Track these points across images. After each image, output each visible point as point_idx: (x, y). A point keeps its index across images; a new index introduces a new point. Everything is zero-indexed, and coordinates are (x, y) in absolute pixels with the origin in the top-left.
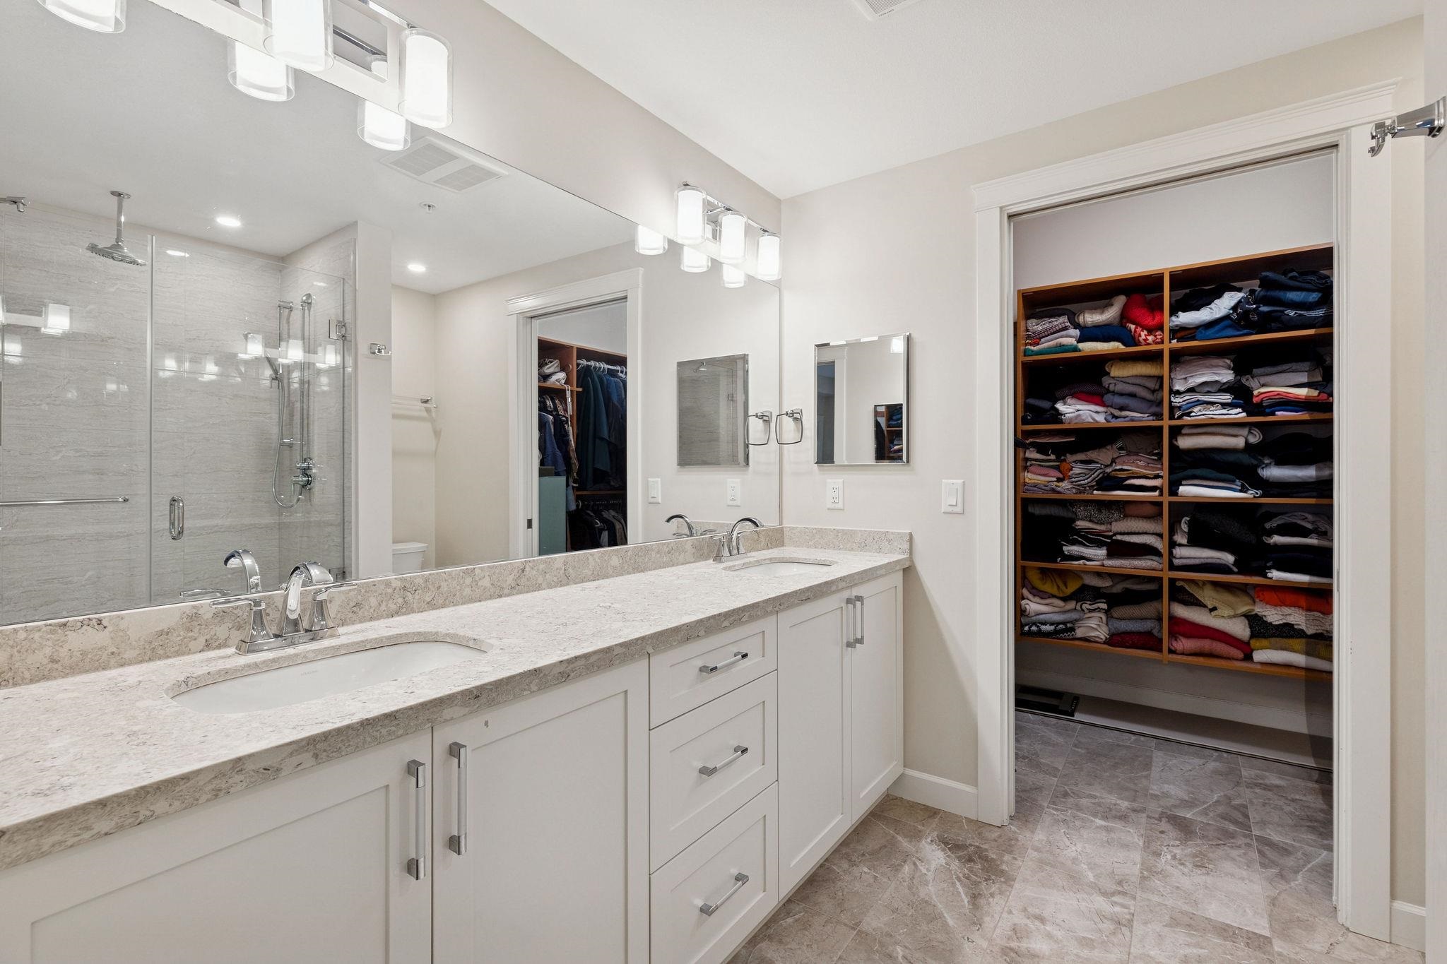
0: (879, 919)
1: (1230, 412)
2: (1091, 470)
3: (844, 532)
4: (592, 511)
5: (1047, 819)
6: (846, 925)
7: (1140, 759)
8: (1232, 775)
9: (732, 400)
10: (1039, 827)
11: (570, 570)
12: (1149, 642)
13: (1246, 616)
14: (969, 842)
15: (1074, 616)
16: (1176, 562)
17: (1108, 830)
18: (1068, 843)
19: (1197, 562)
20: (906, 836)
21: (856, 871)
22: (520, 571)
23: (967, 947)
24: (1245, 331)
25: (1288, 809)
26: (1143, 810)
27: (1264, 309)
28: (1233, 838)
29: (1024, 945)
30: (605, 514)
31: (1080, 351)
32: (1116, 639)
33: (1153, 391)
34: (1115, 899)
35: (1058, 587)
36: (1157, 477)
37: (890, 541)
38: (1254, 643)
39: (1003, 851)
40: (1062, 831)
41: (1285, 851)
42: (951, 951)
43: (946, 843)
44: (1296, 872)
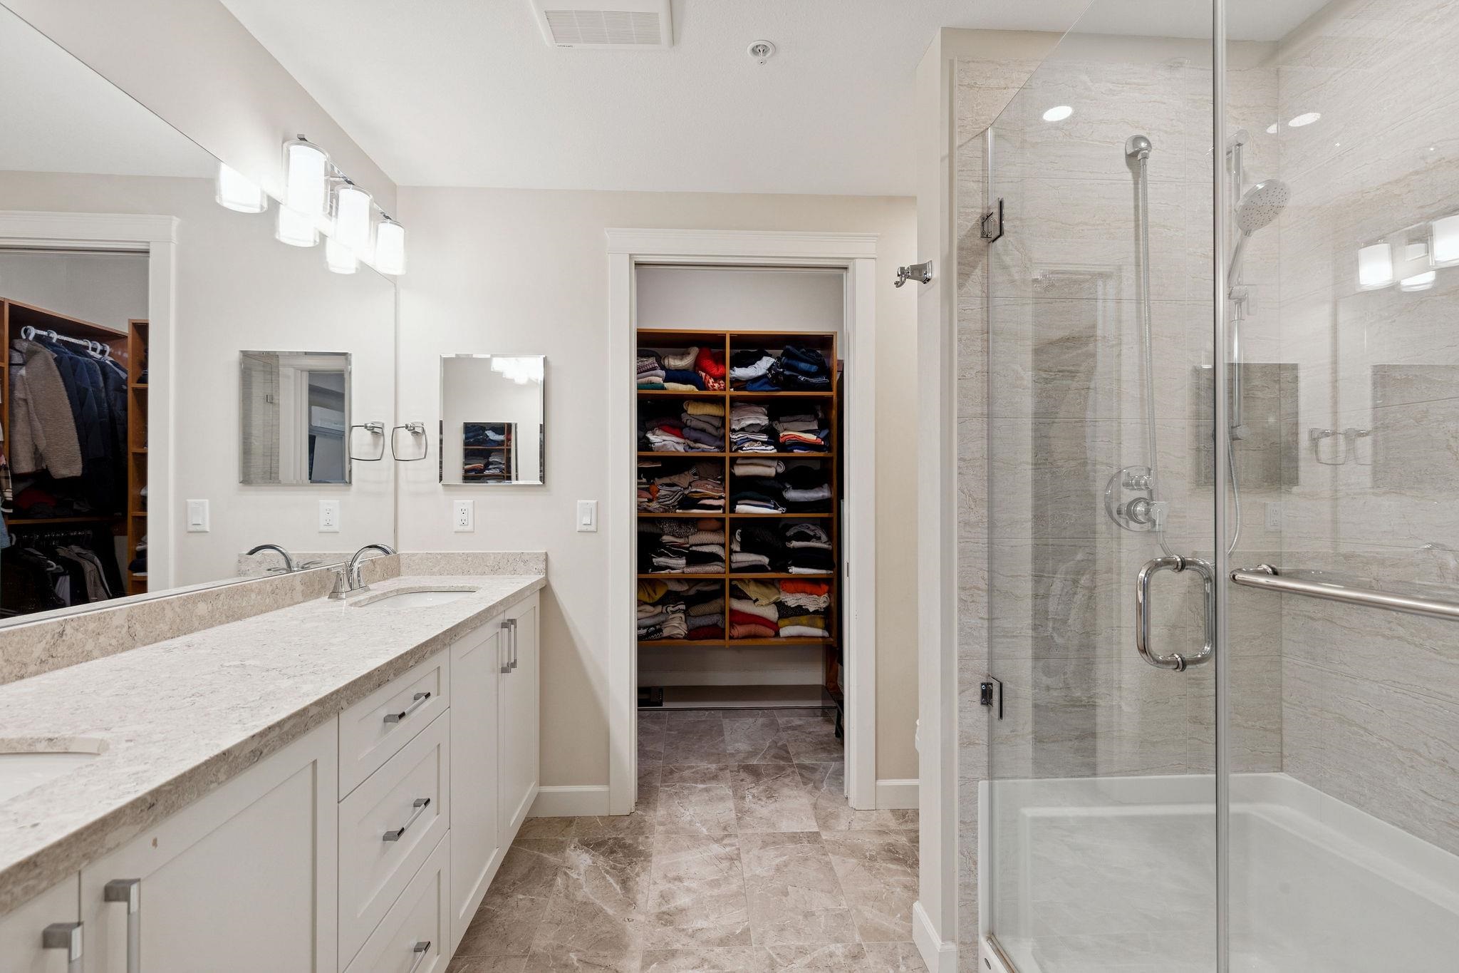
0: (546, 937)
1: (767, 448)
2: (674, 492)
3: (475, 556)
4: (36, 549)
5: (663, 796)
6: (516, 956)
7: (715, 728)
8: (773, 725)
9: (272, 403)
10: (658, 804)
11: (138, 626)
12: (715, 632)
13: (775, 603)
14: (607, 837)
15: (661, 618)
16: (734, 566)
17: (707, 790)
18: (682, 810)
19: (746, 564)
20: (550, 851)
21: (512, 902)
22: (56, 636)
23: (630, 927)
24: (776, 388)
25: (808, 740)
26: (726, 768)
27: (787, 373)
28: (784, 770)
29: (672, 905)
30: (62, 552)
31: (666, 389)
32: (693, 634)
33: (717, 428)
34: (724, 842)
35: (649, 594)
36: (720, 498)
37: (525, 562)
38: (781, 623)
39: (636, 834)
40: (676, 802)
41: (812, 769)
42: (617, 936)
43: (588, 845)
44: (822, 782)
